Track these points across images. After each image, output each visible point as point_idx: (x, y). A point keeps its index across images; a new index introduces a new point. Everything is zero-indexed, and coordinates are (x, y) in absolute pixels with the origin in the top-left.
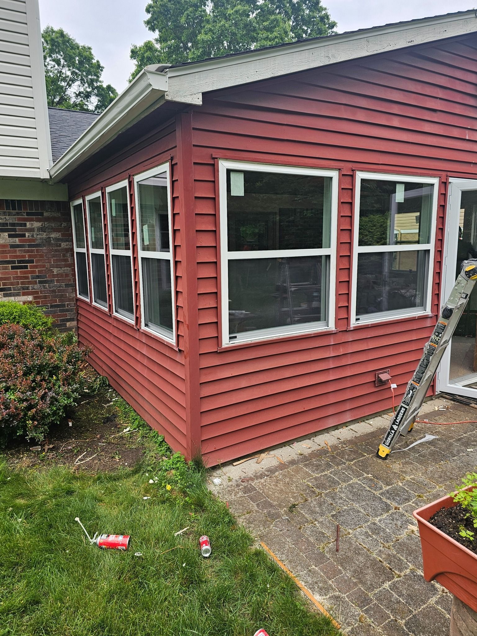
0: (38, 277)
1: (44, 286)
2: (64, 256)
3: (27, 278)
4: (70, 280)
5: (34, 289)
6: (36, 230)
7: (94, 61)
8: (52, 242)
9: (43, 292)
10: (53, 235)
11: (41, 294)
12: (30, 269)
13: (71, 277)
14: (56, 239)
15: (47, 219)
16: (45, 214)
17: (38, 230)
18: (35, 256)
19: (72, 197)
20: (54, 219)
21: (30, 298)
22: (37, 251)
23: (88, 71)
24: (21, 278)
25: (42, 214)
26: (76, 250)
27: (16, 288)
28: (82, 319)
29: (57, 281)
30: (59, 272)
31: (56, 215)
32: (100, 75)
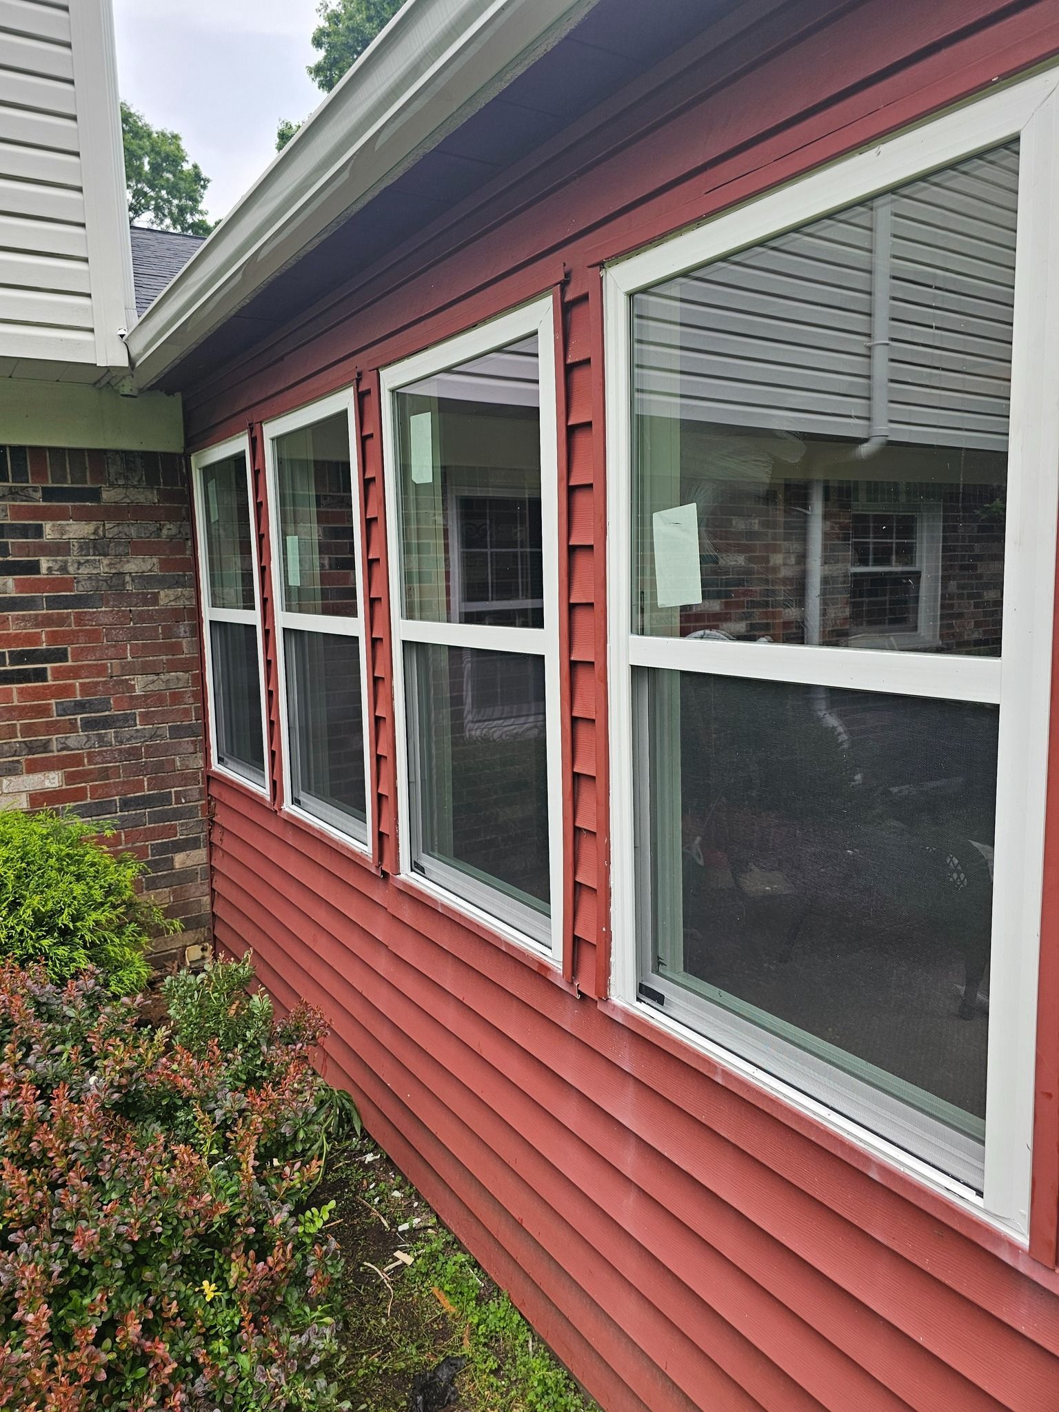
0: (81, 707)
1: (101, 738)
2: (168, 632)
3: (44, 711)
4: (186, 712)
5: (67, 748)
6: (75, 549)
7: (187, 167)
8: (129, 587)
9: (99, 759)
10: (134, 566)
11: (90, 762)
12: (55, 679)
13: (190, 703)
14: (144, 579)
15: (116, 513)
16: (105, 495)
17: (81, 548)
18: (71, 637)
19: (198, 437)
20: (137, 512)
21: (52, 780)
22: (79, 619)
23: (173, 187)
24: (22, 712)
25: (95, 495)
26: (209, 613)
27: (6, 747)
28: (228, 845)
29: (146, 718)
30: (151, 687)
31: (141, 498)
32: (201, 197)
